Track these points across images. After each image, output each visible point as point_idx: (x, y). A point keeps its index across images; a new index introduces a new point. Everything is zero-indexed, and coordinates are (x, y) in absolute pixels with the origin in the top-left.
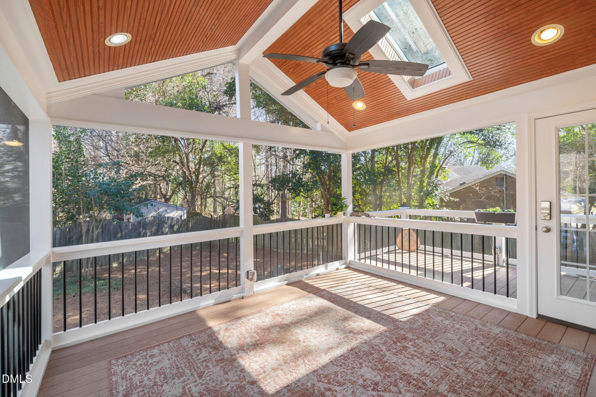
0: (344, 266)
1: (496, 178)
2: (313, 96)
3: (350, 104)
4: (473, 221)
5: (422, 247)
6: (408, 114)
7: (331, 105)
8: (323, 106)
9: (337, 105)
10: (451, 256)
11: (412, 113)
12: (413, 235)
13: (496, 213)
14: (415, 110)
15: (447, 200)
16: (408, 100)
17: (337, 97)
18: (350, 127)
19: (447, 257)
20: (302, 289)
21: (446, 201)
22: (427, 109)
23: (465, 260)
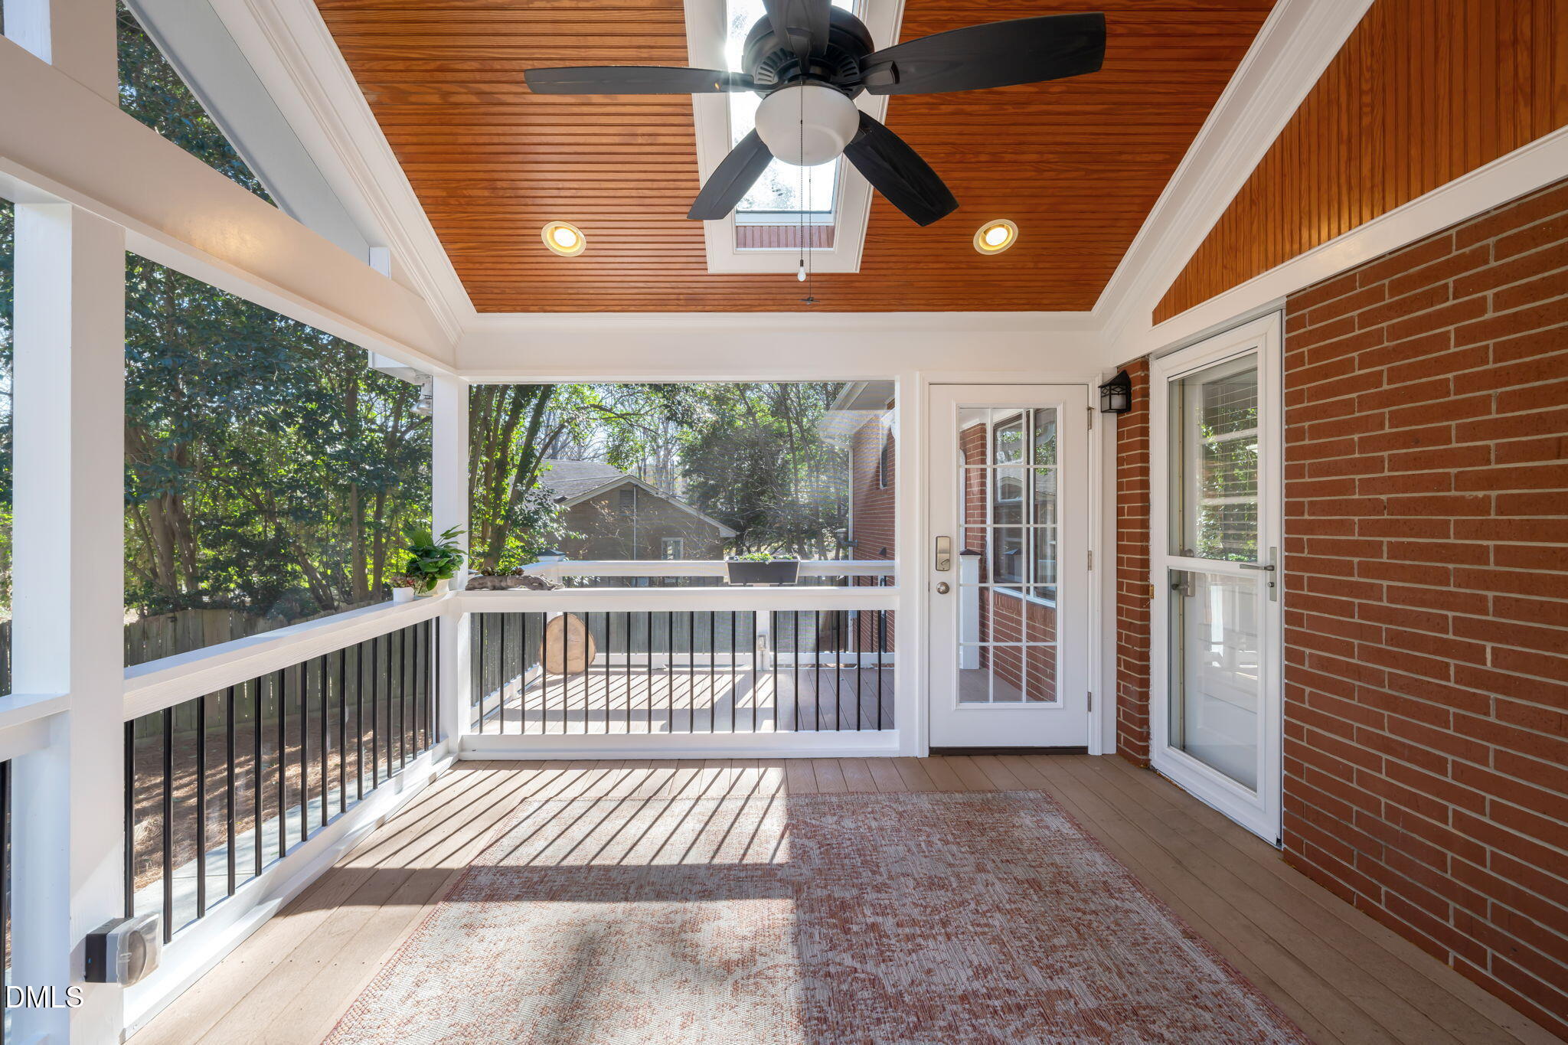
0: (449, 761)
1: (621, 491)
2: (403, 139)
3: (538, 224)
4: (717, 581)
5: (600, 658)
6: (688, 308)
7: (463, 201)
8: (424, 193)
9: (488, 209)
10: (668, 669)
11: (699, 308)
12: (577, 627)
13: (767, 563)
14: (708, 302)
15: (561, 536)
16: (710, 271)
17: (499, 184)
18: (485, 299)
19: (660, 671)
20: (383, 902)
21: (560, 538)
22: (736, 308)
23: (719, 673)
